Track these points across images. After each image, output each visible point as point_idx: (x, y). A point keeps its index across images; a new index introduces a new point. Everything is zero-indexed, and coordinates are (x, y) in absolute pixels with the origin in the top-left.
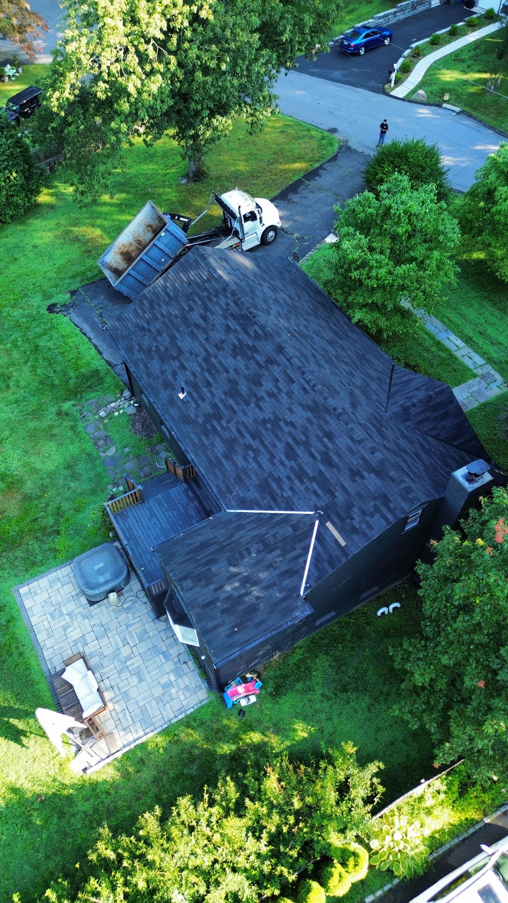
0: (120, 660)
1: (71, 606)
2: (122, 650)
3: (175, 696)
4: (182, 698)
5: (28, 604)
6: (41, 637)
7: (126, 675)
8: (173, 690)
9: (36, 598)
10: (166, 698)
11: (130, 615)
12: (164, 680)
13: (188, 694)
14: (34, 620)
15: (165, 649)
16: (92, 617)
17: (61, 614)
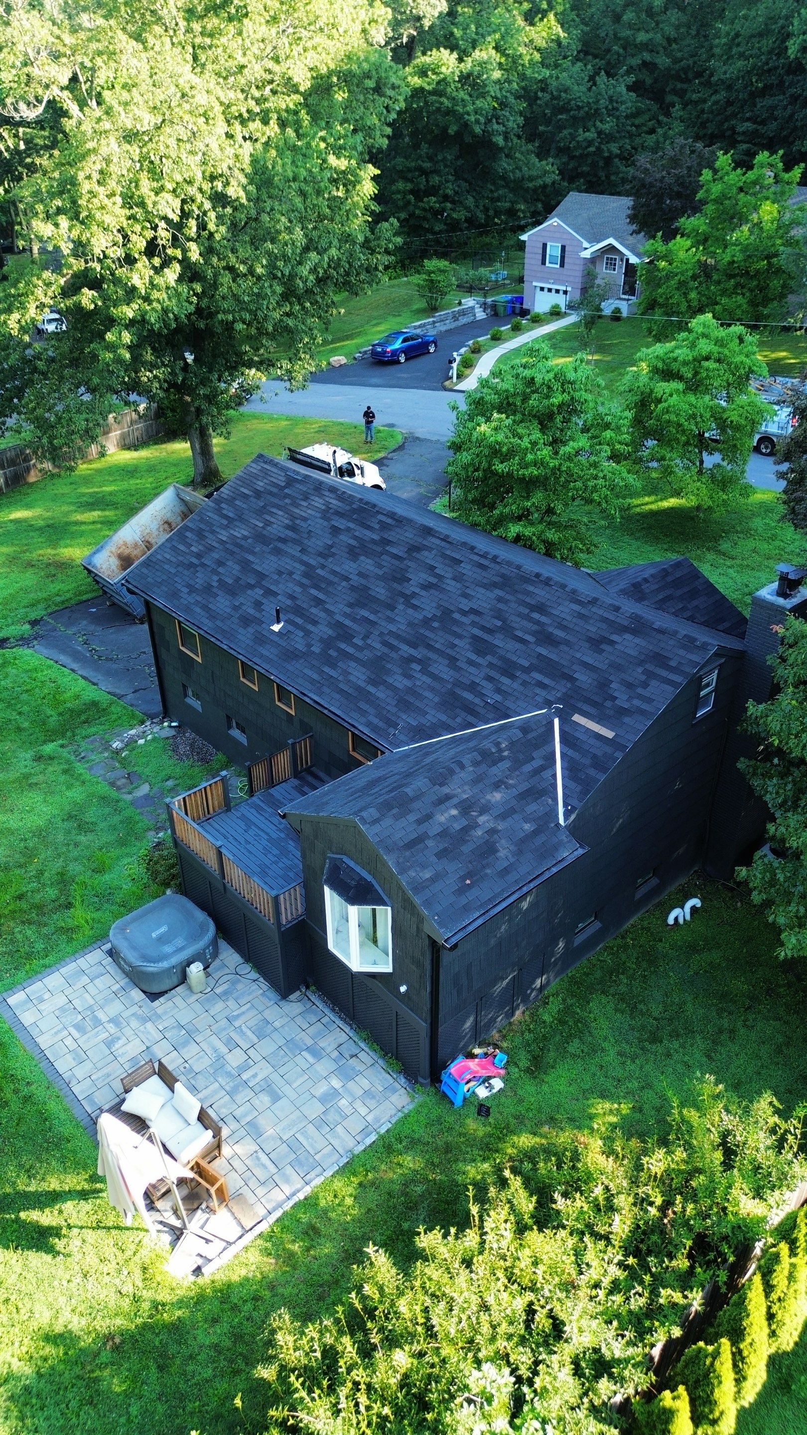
0: (229, 1074)
1: (115, 1008)
2: (229, 1057)
3: (349, 1111)
4: (363, 1111)
5: (27, 1018)
6: (62, 1066)
7: (244, 1095)
8: (343, 1103)
9: (42, 1007)
10: (332, 1117)
11: (231, 1003)
12: (322, 1089)
13: (372, 1103)
14: (43, 1042)
15: (309, 1042)
16: (159, 1017)
17: (97, 1022)
